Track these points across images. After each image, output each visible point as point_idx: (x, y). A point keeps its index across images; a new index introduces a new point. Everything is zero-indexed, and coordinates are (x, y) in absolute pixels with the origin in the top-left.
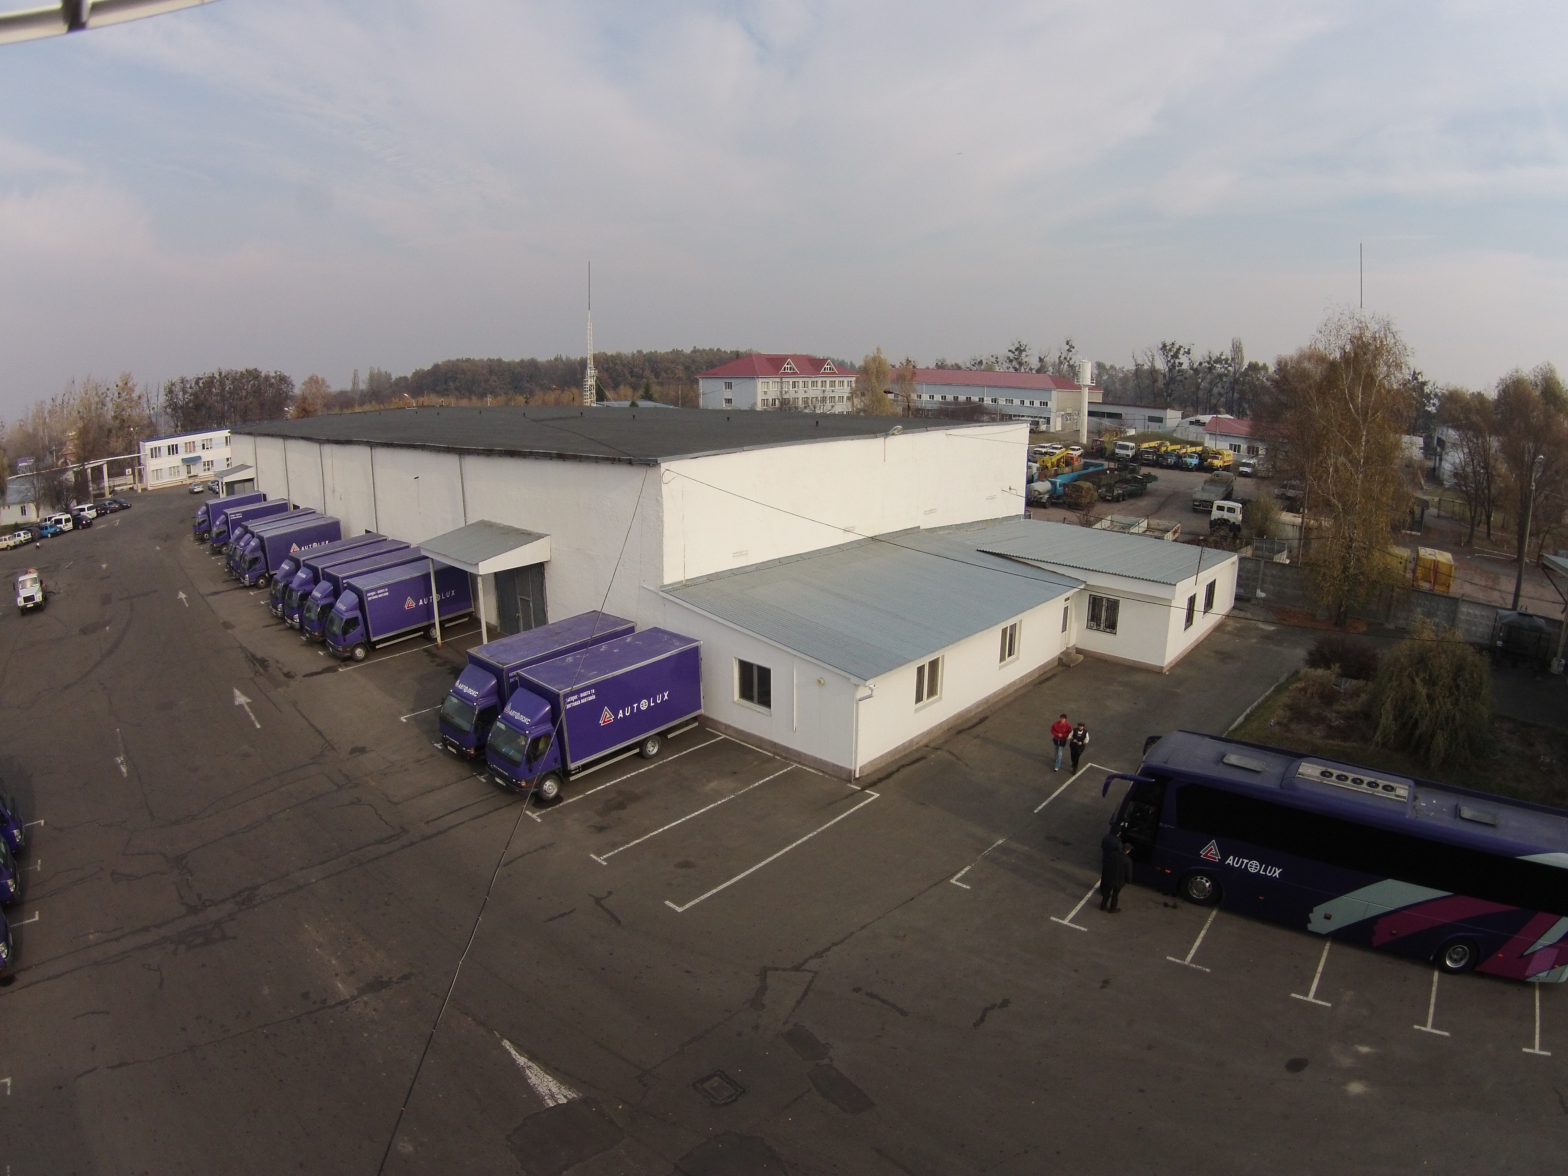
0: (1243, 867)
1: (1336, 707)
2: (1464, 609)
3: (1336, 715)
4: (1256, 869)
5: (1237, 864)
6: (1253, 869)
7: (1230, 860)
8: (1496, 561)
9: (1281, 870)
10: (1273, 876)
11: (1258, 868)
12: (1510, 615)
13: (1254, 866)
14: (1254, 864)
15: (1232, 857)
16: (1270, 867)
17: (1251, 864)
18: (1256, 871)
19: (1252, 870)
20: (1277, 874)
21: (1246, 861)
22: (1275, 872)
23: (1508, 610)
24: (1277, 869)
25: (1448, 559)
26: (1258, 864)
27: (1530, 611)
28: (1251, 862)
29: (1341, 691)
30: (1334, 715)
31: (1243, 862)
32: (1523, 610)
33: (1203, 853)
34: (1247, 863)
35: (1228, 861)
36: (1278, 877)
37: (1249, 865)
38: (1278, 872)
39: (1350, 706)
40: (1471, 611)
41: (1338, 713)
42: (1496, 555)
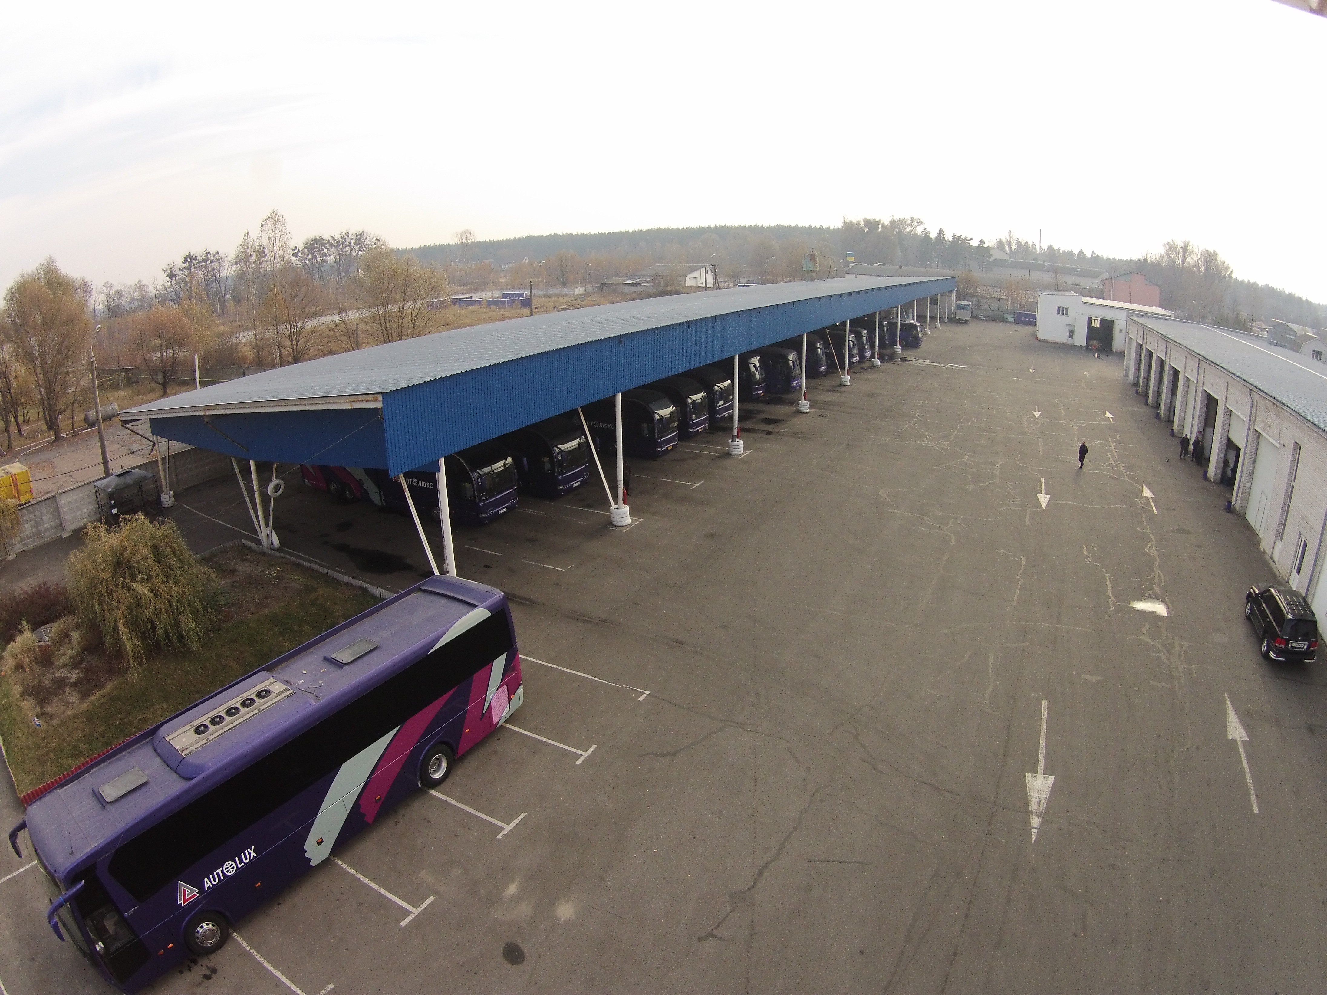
0: (222, 878)
1: (60, 662)
2: (63, 501)
3: (65, 669)
4: (233, 867)
5: (215, 881)
6: (231, 870)
7: (207, 884)
8: (41, 450)
9: (253, 847)
10: (252, 858)
11: (234, 865)
12: (111, 483)
13: (230, 868)
14: (228, 866)
15: (206, 880)
16: (242, 854)
17: (226, 869)
18: (235, 869)
19: (232, 872)
20: (253, 854)
21: (219, 871)
22: (250, 854)
23: (104, 478)
24: (249, 850)
25: (20, 468)
26: (231, 862)
27: (125, 469)
28: (225, 867)
29: (48, 643)
30: (64, 670)
31: (218, 874)
32: (119, 471)
33: (180, 902)
34: (222, 871)
35: (206, 886)
36: (255, 855)
37: (225, 871)
38: (252, 851)
39: (68, 653)
40: (69, 500)
41: (64, 666)
42: (36, 445)
